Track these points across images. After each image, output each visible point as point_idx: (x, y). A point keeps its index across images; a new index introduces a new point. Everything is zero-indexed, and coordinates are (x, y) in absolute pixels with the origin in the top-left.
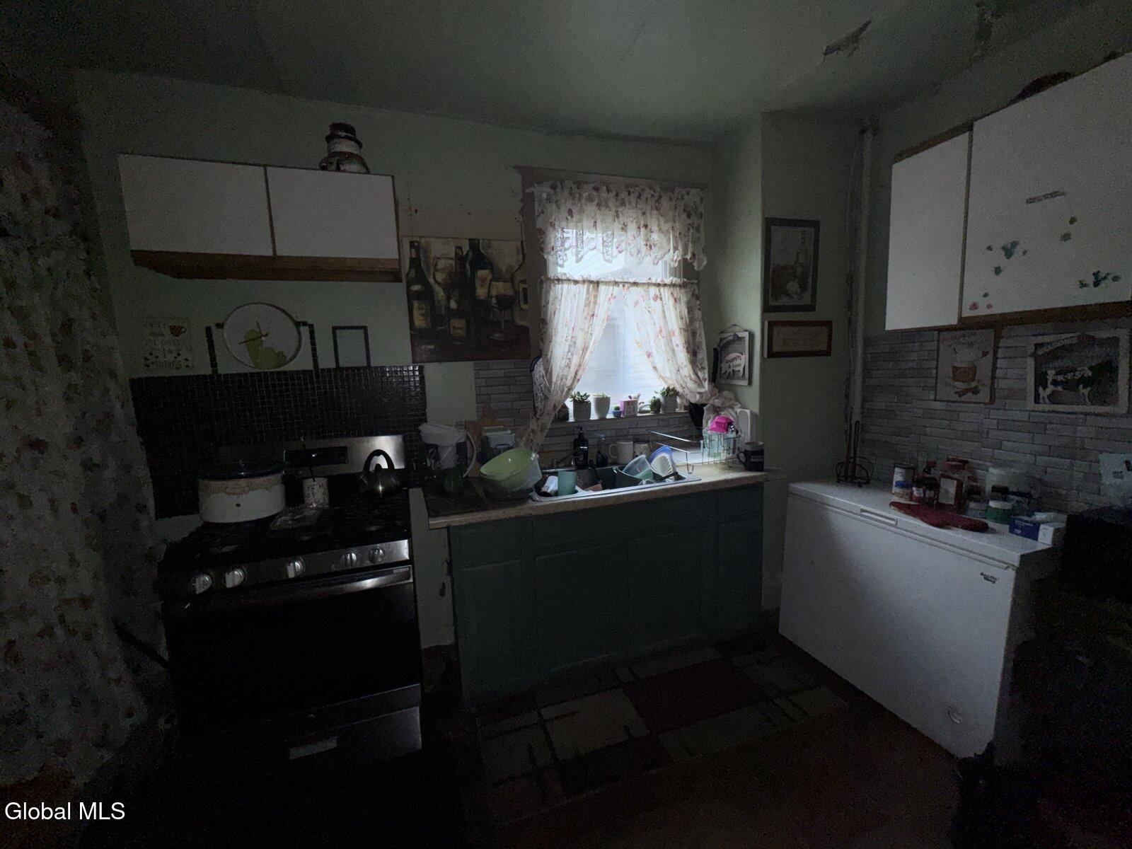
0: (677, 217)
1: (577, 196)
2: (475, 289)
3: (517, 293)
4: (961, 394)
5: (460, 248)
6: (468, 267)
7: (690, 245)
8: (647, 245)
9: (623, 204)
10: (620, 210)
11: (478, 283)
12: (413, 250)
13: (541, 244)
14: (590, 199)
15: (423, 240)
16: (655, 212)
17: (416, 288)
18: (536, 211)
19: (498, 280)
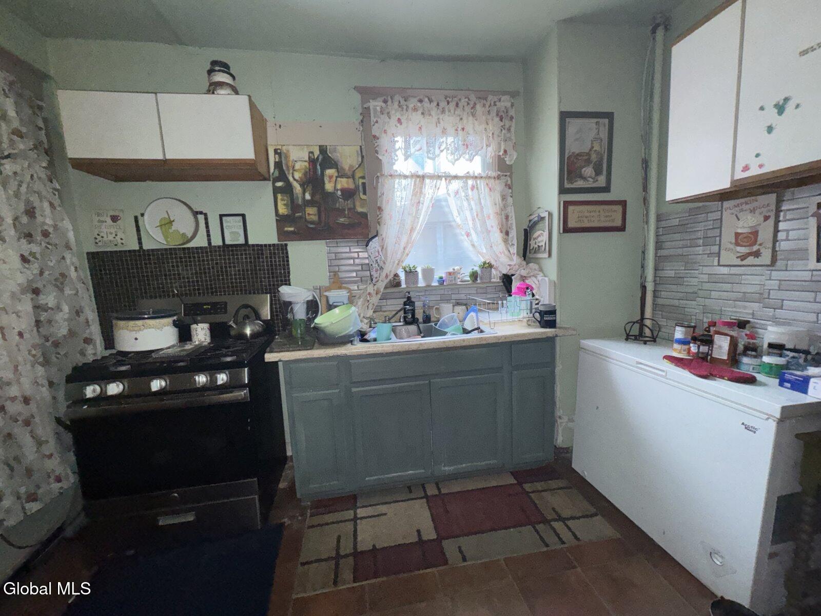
0: (490, 120)
1: (405, 107)
2: (324, 184)
3: (357, 187)
4: (743, 258)
5: (312, 153)
6: (318, 167)
7: (502, 143)
8: (464, 145)
9: (443, 111)
10: (441, 117)
11: (326, 180)
12: (277, 156)
13: (376, 147)
14: (415, 109)
15: (284, 148)
16: (471, 118)
17: (279, 184)
18: (372, 121)
19: (341, 177)
